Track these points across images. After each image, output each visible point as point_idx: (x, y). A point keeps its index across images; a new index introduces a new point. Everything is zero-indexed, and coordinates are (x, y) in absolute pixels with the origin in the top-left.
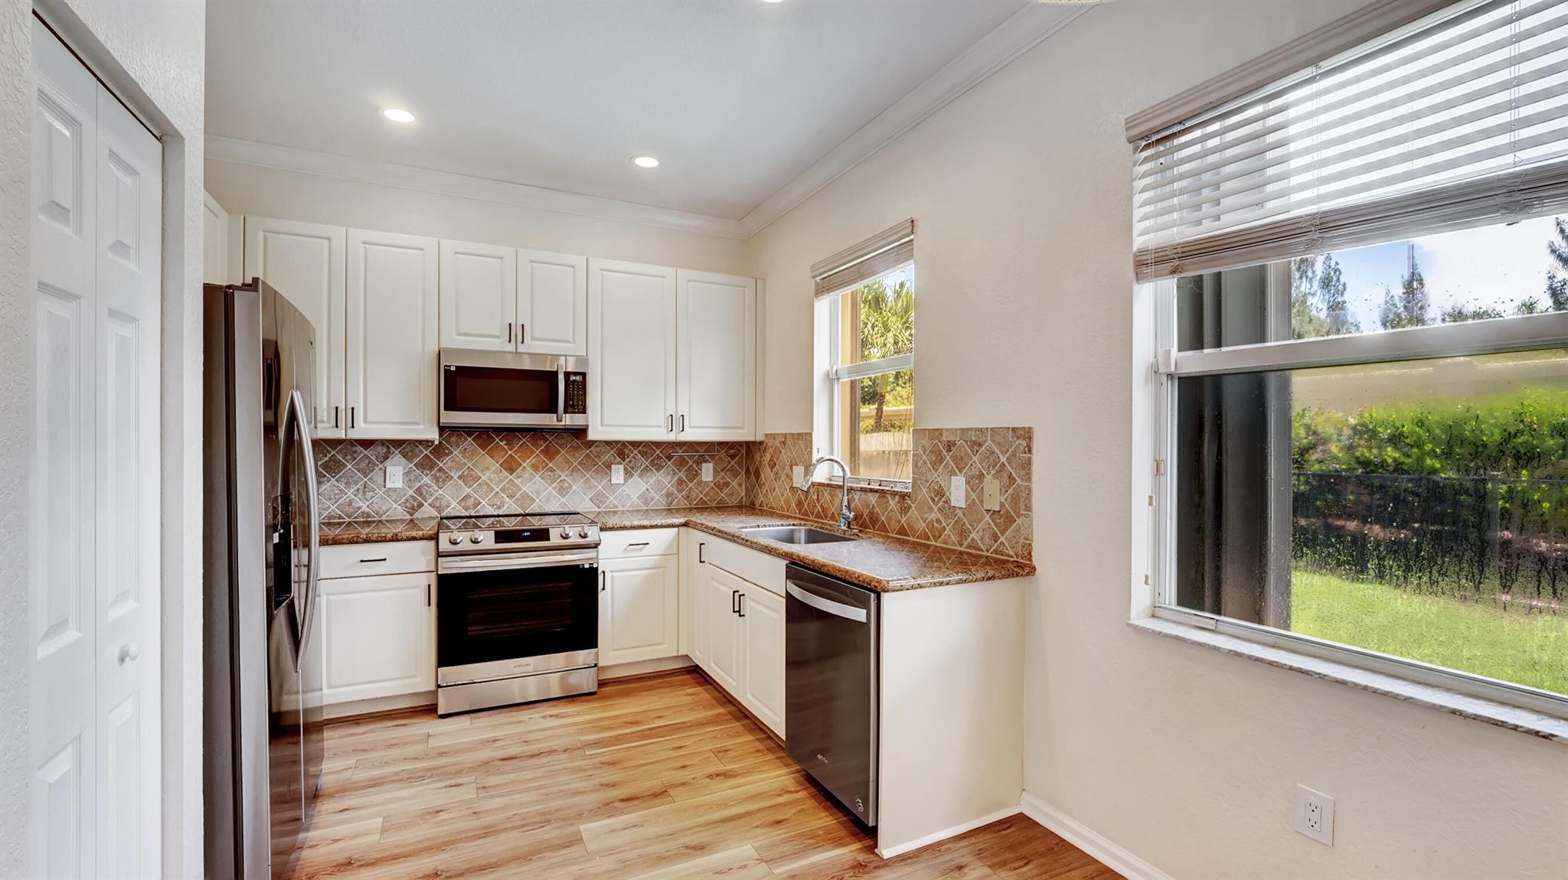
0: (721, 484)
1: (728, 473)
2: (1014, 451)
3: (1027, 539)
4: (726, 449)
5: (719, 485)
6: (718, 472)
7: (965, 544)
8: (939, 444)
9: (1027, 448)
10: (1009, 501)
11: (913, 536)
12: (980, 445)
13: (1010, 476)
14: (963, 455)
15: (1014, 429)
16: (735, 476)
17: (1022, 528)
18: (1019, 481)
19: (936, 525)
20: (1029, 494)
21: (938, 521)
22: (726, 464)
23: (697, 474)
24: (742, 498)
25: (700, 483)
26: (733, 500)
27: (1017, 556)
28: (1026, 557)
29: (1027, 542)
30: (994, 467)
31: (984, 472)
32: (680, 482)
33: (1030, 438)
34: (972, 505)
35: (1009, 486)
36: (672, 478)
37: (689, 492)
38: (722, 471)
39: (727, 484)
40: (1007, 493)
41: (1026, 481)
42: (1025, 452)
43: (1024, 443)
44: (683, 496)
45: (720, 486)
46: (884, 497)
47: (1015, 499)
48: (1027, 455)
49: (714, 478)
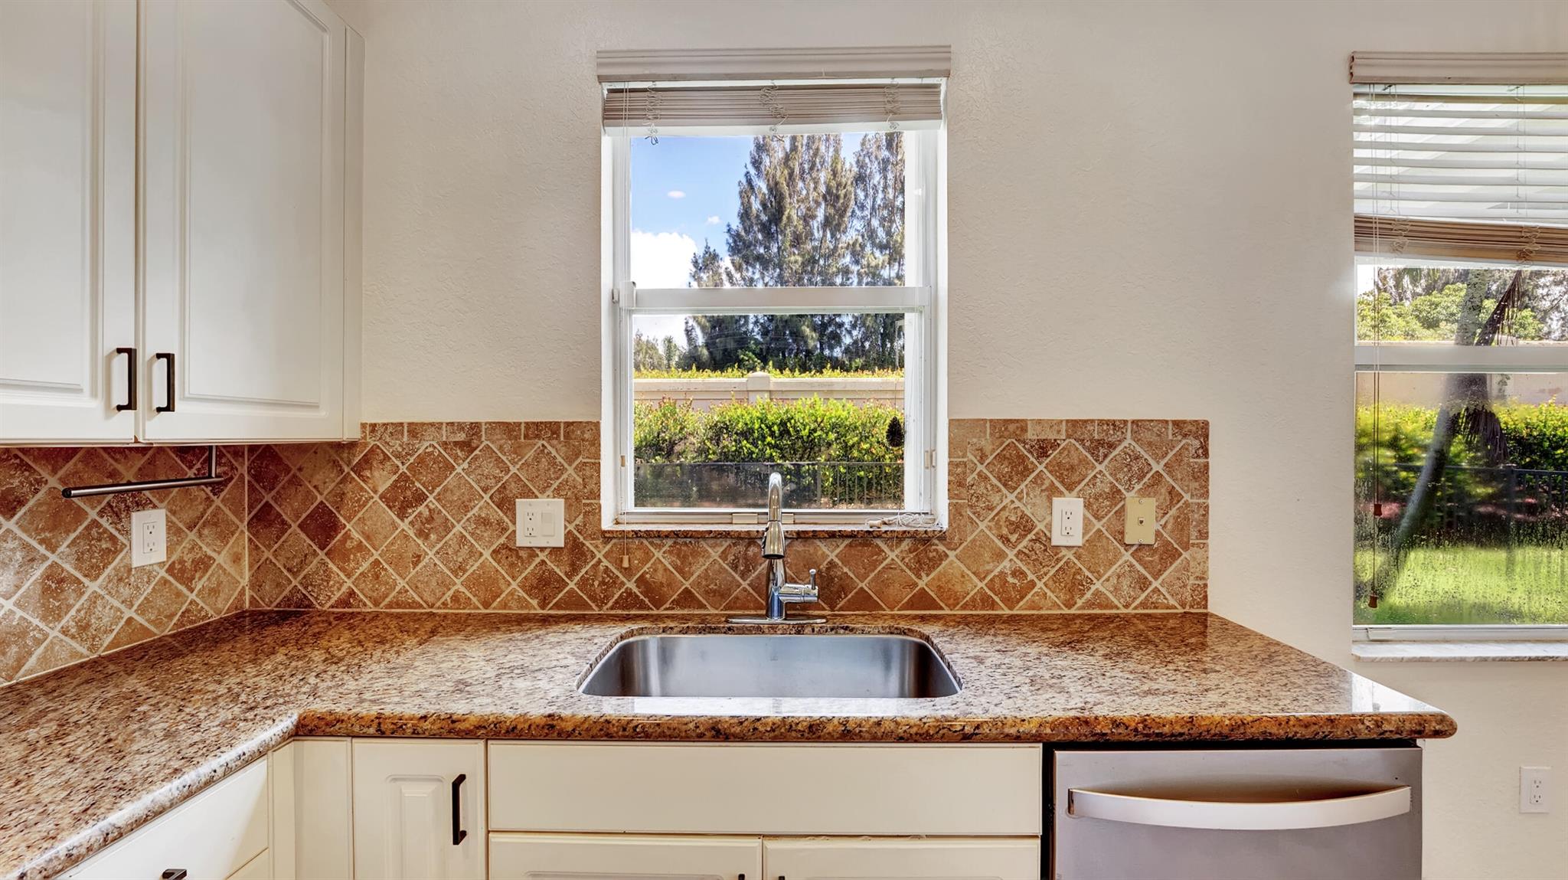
0: (188, 565)
1: (206, 532)
2: (1179, 454)
3: (1201, 578)
4: (198, 465)
5: (183, 571)
6: (179, 531)
7: (1080, 603)
8: (1020, 446)
9: (1201, 451)
10: (1169, 526)
11: (952, 607)
12: (1112, 446)
13: (1172, 491)
14: (1076, 462)
15: (1176, 423)
16: (224, 538)
17: (1192, 564)
18: (1187, 497)
19: (1010, 580)
20: (1206, 515)
21: (1017, 573)
22: (201, 508)
23: (115, 547)
24: (242, 593)
25: (124, 576)
26: (220, 606)
27: (1183, 606)
28: (1198, 603)
29: (1201, 583)
30: (1140, 479)
31: (1120, 487)
32: (55, 584)
33: (1206, 437)
34: (1094, 542)
35: (1171, 505)
36: (22, 572)
37: (89, 611)
38: (190, 528)
39: (203, 564)
40: (1168, 516)
41: (1202, 496)
42: (1198, 456)
43: (1197, 443)
44: (65, 631)
45: (181, 572)
46: (869, 545)
47: (1181, 525)
48: (1202, 460)
49: (170, 550)
